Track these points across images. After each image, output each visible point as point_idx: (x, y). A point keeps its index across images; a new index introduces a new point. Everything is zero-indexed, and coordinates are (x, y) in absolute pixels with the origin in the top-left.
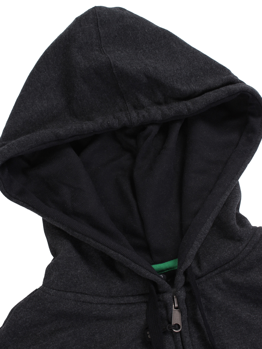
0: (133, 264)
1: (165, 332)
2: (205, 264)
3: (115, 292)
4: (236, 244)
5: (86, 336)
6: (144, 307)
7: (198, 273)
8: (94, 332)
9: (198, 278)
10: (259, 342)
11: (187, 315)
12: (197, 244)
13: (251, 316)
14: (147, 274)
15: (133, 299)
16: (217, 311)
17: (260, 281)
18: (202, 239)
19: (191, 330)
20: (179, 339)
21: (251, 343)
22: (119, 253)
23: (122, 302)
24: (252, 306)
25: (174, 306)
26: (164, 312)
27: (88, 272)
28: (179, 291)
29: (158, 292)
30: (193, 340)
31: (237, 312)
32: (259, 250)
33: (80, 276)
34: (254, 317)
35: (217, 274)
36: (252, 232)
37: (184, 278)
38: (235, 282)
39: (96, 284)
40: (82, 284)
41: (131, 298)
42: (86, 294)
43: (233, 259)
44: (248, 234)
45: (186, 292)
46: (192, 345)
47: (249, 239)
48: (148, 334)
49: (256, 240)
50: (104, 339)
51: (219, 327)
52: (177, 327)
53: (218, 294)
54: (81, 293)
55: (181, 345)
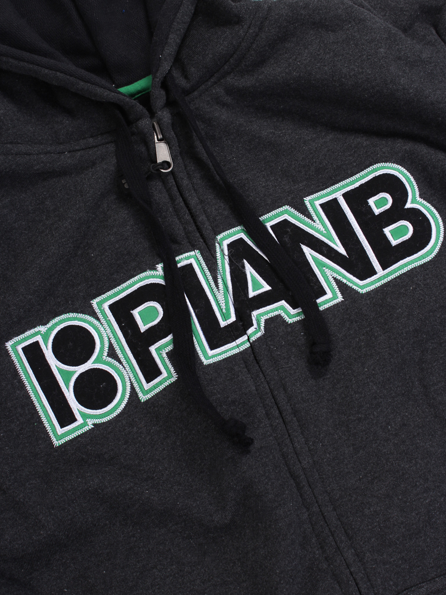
0: (82, 83)
1: (150, 177)
2: (193, 69)
3: (63, 135)
4: (234, 29)
5: (32, 206)
6: (112, 148)
7: (184, 85)
8: (42, 197)
9: (187, 92)
10: (293, 166)
11: (180, 148)
12: (174, 39)
13: (276, 132)
14: (106, 94)
15: (94, 141)
16: (225, 137)
17: (279, 76)
18: (180, 31)
19: (189, 168)
20: (172, 182)
21: (282, 171)
22: (57, 71)
23: (77, 148)
24: (275, 120)
25: (156, 137)
26: (143, 149)
27: (18, 113)
28: (159, 112)
29: (129, 123)
30: (194, 182)
31: (254, 131)
32: (269, 29)
33: (4, 118)
34: (281, 134)
35: (215, 83)
36: (255, 6)
37: (164, 93)
38: (243, 87)
39: (32, 128)
40: (10, 129)
41: (91, 140)
42: (19, 143)
43: (234, 53)
44: (249, 9)
45: (171, 114)
46: (195, 190)
47: (252, 17)
48: (125, 183)
49: (262, 15)
50: (58, 204)
51: (230, 159)
52: (166, 166)
53: (221, 112)
54: (11, 143)
55: (177, 190)
